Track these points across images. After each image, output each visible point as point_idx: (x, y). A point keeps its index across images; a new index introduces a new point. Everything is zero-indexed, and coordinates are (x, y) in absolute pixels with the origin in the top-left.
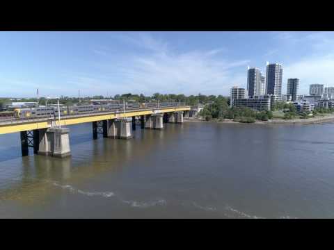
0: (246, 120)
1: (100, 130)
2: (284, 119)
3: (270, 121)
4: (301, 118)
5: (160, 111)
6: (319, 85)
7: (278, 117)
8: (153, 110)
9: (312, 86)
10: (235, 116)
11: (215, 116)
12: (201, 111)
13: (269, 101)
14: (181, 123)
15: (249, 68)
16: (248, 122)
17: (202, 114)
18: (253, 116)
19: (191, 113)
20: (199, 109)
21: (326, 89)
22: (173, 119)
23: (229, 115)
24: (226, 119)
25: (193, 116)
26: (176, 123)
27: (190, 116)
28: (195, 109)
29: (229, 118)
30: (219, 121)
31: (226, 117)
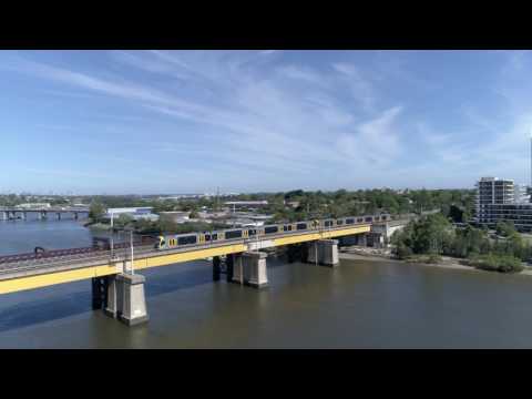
0: (497, 265)
10: (470, 249)
14: (331, 266)
16: (500, 270)
18: (517, 254)
20: (390, 231)
22: (315, 256)
24: (444, 258)
25: (374, 244)
26: (321, 264)
27: (370, 245)
28: (379, 230)
29: (455, 256)
30: (428, 262)
31: (448, 251)
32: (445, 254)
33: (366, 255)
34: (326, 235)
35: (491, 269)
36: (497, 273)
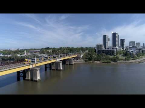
0: (106, 62)
1: (21, 75)
2: (125, 60)
3: (118, 62)
4: (133, 59)
5: (60, 59)
6: (133, 42)
7: (122, 59)
8: (56, 59)
9: (130, 42)
10: (100, 59)
11: (90, 59)
12: (82, 57)
13: (115, 51)
14: (72, 64)
15: (103, 35)
16: (107, 63)
17: (83, 58)
18: (109, 59)
19: (77, 58)
20: (82, 56)
21: (136, 43)
22: (68, 62)
23: (97, 59)
25: (79, 59)
26: (70, 64)
27: (77, 60)
28: (79, 56)
29: (97, 61)
30: (92, 62)
31: (96, 60)
32: (95, 60)
33: (78, 62)
34: (70, 57)
35: (105, 63)
36: (106, 63)
